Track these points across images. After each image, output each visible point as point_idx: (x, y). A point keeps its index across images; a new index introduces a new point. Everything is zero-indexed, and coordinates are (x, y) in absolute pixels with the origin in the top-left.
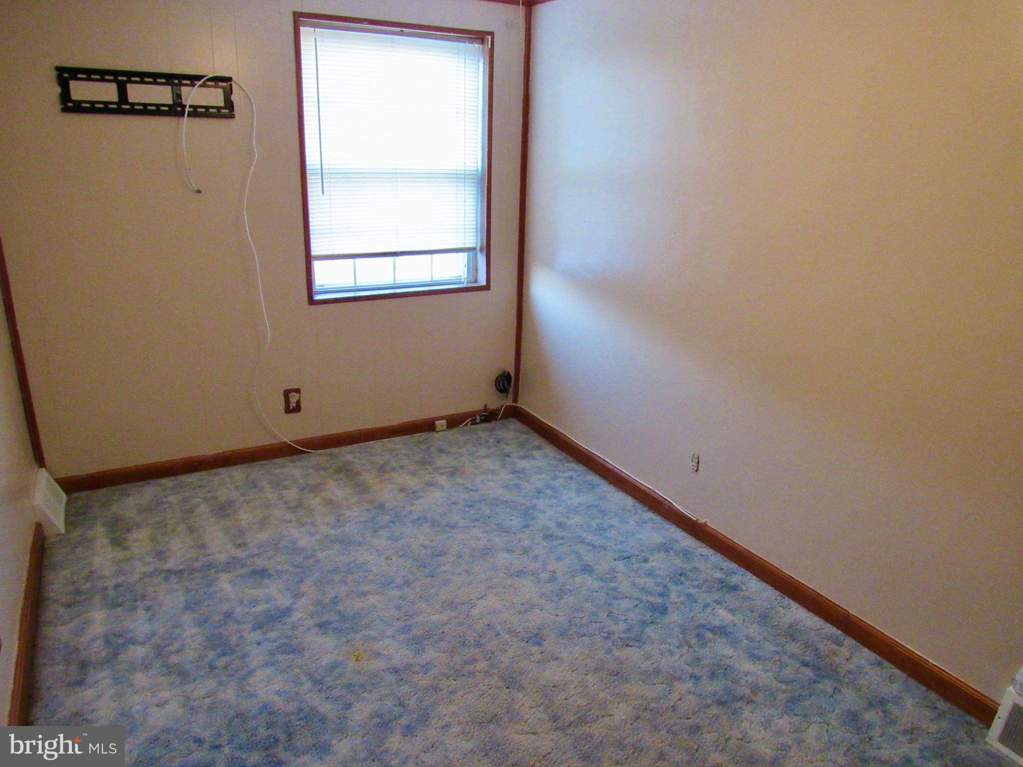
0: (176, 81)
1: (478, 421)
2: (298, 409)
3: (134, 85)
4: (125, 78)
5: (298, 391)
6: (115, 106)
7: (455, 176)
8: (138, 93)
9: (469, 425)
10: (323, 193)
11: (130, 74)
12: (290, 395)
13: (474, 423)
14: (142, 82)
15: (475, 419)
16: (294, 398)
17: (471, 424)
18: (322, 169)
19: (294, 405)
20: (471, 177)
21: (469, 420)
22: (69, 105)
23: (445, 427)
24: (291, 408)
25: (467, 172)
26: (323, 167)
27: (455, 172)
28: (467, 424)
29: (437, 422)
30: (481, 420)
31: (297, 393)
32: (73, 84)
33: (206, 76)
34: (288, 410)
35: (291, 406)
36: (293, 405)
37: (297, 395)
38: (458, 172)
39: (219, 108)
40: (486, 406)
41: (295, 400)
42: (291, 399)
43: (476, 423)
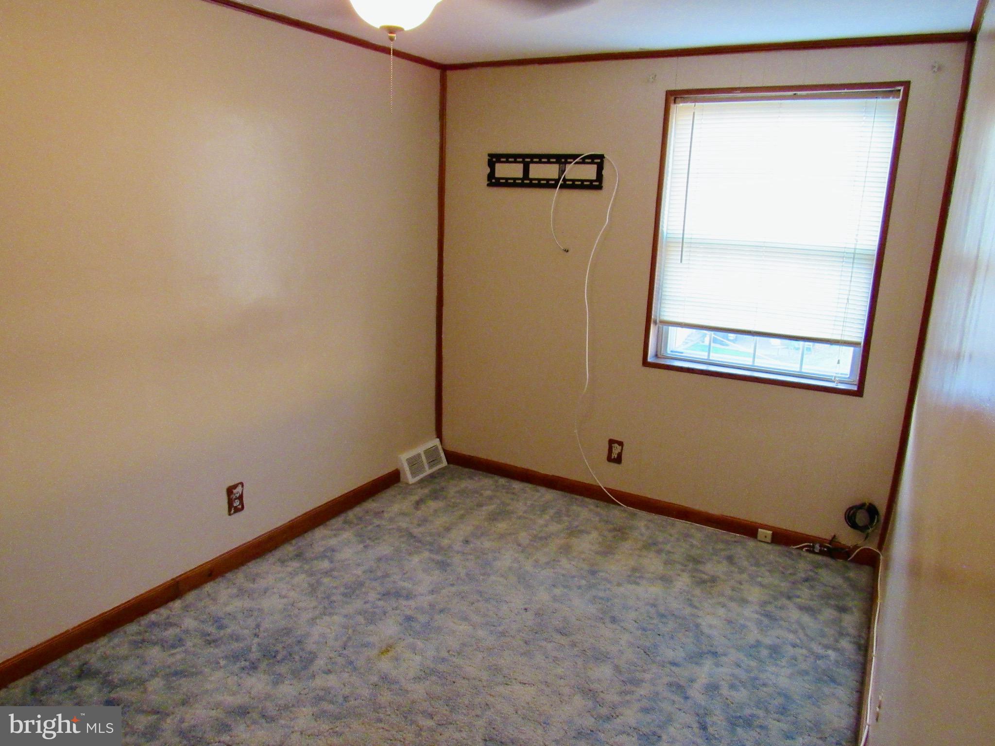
0: (563, 160)
1: (817, 551)
2: (618, 460)
3: (536, 165)
4: (529, 160)
5: (621, 444)
6: (520, 181)
7: (842, 255)
8: (537, 171)
9: (804, 550)
10: (681, 262)
11: (532, 156)
12: (613, 445)
13: (811, 551)
14: (540, 162)
15: (813, 547)
16: (616, 449)
17: (807, 551)
18: (683, 238)
19: (616, 456)
20: (867, 257)
21: (806, 544)
22: (494, 181)
23: (769, 539)
24: (613, 458)
25: (857, 251)
26: (685, 236)
27: (843, 250)
28: (802, 548)
29: (759, 530)
30: (820, 550)
31: (619, 446)
32: (498, 166)
33: (583, 155)
34: (610, 459)
35: (613, 456)
36: (614, 455)
37: (619, 448)
38: (847, 250)
39: (591, 181)
40: (835, 536)
41: (617, 452)
42: (613, 451)
43: (813, 552)
